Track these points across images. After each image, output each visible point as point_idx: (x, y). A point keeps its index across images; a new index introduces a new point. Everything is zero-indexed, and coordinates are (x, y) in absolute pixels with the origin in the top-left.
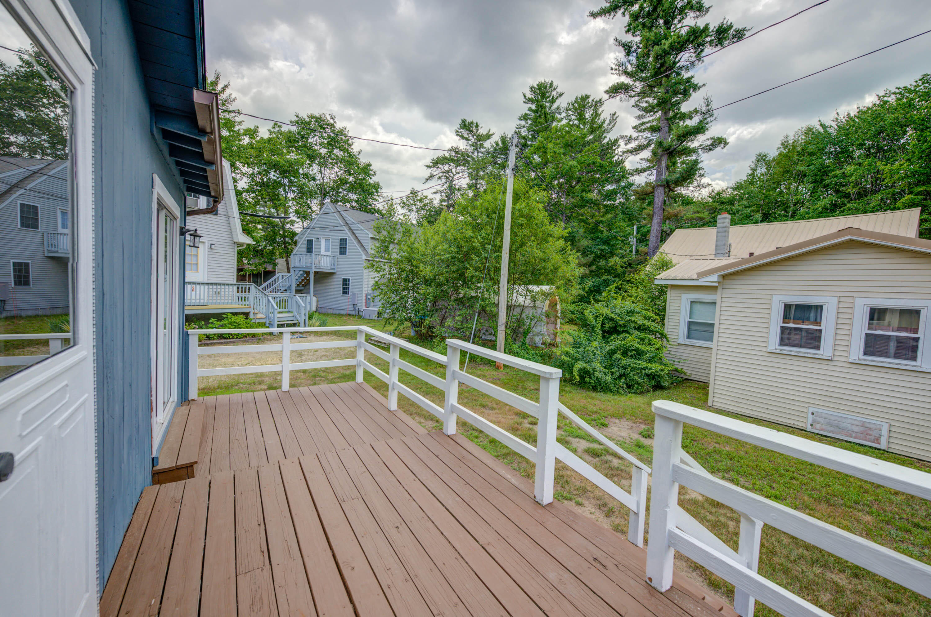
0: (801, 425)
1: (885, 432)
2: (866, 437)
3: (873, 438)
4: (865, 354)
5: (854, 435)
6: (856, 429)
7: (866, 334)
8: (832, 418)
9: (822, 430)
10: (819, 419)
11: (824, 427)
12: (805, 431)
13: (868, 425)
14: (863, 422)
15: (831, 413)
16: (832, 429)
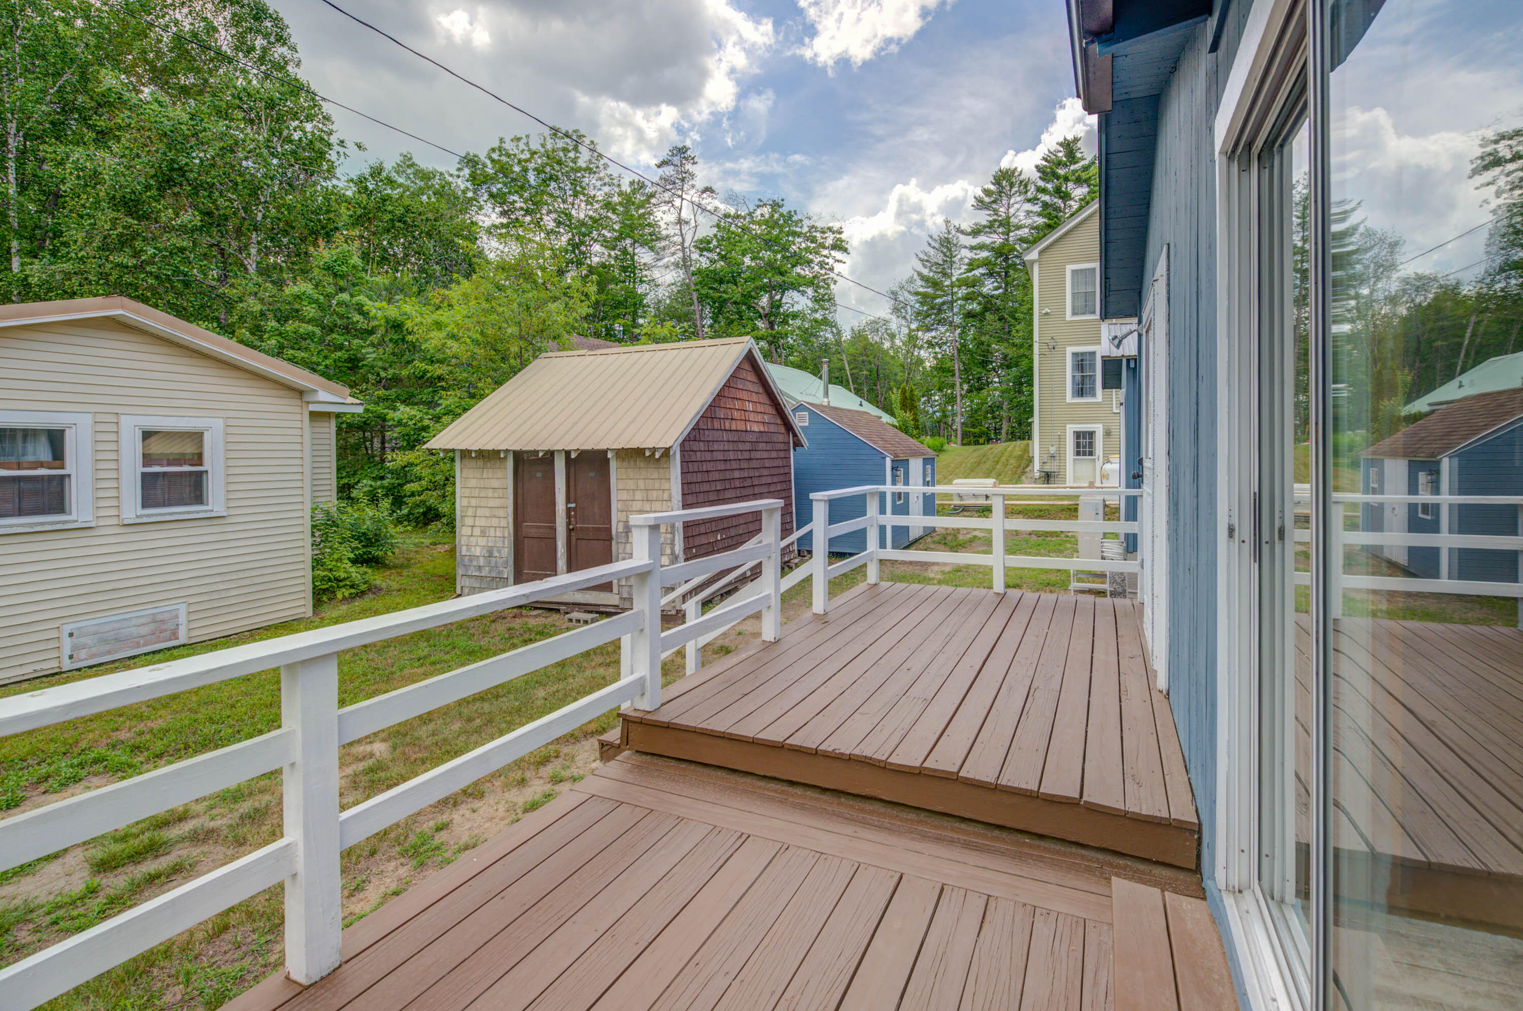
0: (51, 666)
1: (183, 619)
2: (159, 637)
3: (168, 633)
4: (144, 506)
5: (142, 642)
6: (144, 630)
7: (143, 473)
8: (107, 628)
9: (92, 656)
10: (83, 640)
11: (94, 650)
12: (61, 673)
13: (160, 617)
14: (153, 614)
15: (103, 620)
16: (107, 648)
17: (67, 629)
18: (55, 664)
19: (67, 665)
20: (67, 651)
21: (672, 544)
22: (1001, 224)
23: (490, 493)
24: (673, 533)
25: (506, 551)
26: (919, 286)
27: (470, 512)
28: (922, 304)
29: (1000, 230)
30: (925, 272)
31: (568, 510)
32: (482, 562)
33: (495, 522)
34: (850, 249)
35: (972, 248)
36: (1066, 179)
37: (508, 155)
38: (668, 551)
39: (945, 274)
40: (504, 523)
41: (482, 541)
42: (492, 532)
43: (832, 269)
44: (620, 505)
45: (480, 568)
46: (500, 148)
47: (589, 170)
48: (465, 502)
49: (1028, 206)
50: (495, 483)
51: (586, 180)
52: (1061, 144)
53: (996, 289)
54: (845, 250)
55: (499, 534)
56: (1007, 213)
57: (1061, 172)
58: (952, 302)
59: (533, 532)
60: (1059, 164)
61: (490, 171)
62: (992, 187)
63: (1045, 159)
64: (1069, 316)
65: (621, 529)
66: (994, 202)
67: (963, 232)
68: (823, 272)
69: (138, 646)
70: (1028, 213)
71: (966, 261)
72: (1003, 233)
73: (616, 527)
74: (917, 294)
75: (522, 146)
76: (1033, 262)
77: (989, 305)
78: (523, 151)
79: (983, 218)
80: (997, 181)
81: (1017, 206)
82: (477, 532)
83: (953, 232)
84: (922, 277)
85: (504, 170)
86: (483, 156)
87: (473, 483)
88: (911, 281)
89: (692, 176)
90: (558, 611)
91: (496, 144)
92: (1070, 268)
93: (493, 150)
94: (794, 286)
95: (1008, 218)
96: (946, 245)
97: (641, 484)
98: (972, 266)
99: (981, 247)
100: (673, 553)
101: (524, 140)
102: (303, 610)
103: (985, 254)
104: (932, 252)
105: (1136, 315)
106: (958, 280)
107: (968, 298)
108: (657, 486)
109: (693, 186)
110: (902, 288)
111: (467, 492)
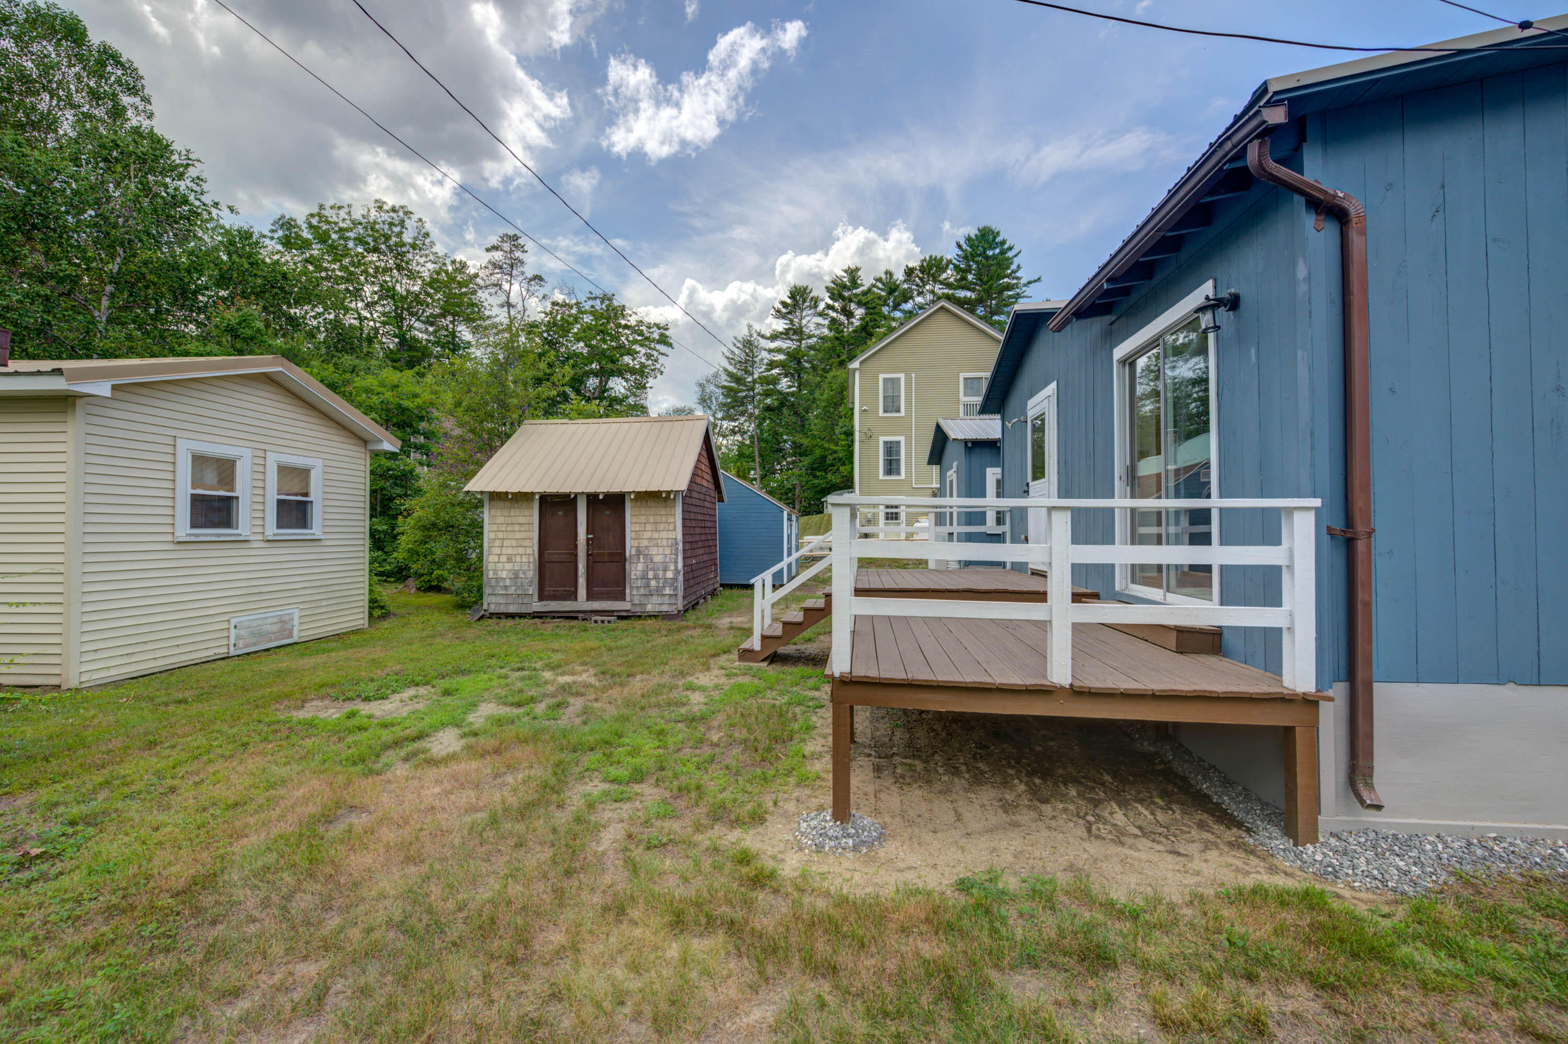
1: (296, 621)
2: (281, 635)
3: (286, 632)
4: (278, 526)
5: (273, 637)
6: (273, 628)
7: (278, 500)
8: (255, 624)
9: (246, 646)
10: (242, 632)
11: (246, 641)
12: (228, 657)
13: (284, 619)
14: (281, 616)
15: (256, 617)
16: (254, 640)
17: (233, 621)
18: (224, 650)
19: (233, 652)
20: (232, 641)
21: (676, 562)
22: (795, 332)
23: (517, 528)
24: (677, 555)
25: (531, 572)
26: (724, 380)
27: (497, 543)
28: (726, 396)
29: (794, 337)
30: (731, 368)
31: (588, 539)
32: (508, 582)
33: (521, 551)
34: (674, 344)
35: (770, 351)
36: (851, 301)
37: (328, 223)
38: (672, 568)
39: (747, 372)
40: (529, 551)
41: (509, 566)
42: (518, 559)
43: (656, 361)
44: (633, 535)
45: (506, 587)
46: (319, 215)
47: (414, 246)
48: (492, 536)
49: (820, 320)
50: (522, 520)
51: (410, 256)
52: (845, 271)
53: (790, 387)
54: (670, 345)
55: (525, 559)
56: (800, 324)
57: (846, 294)
58: (753, 397)
59: (555, 558)
60: (844, 287)
61: (306, 234)
62: (789, 301)
63: (833, 282)
64: (881, 413)
65: (633, 552)
66: (790, 313)
67: (763, 337)
68: (650, 362)
69: (271, 641)
70: (818, 325)
71: (765, 361)
72: (797, 340)
73: (630, 550)
74: (724, 387)
75: (343, 214)
76: (855, 370)
77: (784, 400)
78: (344, 220)
79: (780, 325)
80: (793, 296)
81: (808, 318)
82: (504, 559)
83: (755, 335)
84: (730, 374)
85: (323, 238)
86: (301, 221)
87: (501, 520)
88: (716, 375)
89: (522, 262)
90: (576, 618)
91: (315, 210)
92: (882, 376)
93: (312, 215)
94: (620, 373)
95: (801, 327)
96: (748, 345)
97: (651, 519)
98: (772, 365)
99: (779, 350)
100: (676, 569)
101: (346, 210)
102: (362, 622)
103: (781, 357)
104: (737, 351)
105: (999, 412)
106: (760, 378)
107: (767, 394)
108: (664, 519)
109: (523, 273)
110: (708, 381)
111: (495, 527)
